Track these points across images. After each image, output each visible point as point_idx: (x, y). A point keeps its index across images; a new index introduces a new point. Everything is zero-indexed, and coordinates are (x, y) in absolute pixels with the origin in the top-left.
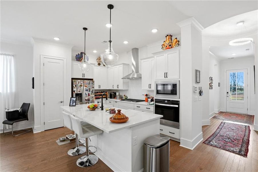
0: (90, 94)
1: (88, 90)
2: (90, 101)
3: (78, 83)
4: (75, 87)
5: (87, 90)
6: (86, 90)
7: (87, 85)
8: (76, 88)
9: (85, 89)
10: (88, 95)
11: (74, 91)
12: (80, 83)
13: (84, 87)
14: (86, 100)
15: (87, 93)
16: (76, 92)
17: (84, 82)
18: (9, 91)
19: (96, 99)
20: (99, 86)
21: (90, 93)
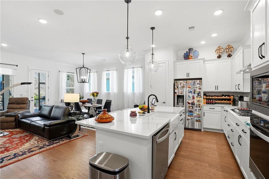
0: (195, 97)
1: (193, 92)
2: (195, 105)
3: (179, 84)
4: (176, 88)
5: (191, 92)
6: (189, 92)
7: (190, 86)
8: (177, 90)
9: (188, 90)
10: (192, 98)
11: (176, 93)
12: (182, 84)
13: (187, 88)
14: (189, 103)
15: (191, 95)
16: (177, 94)
17: (187, 83)
18: (138, 92)
19: (207, 103)
20: (217, 87)
21: (196, 95)
